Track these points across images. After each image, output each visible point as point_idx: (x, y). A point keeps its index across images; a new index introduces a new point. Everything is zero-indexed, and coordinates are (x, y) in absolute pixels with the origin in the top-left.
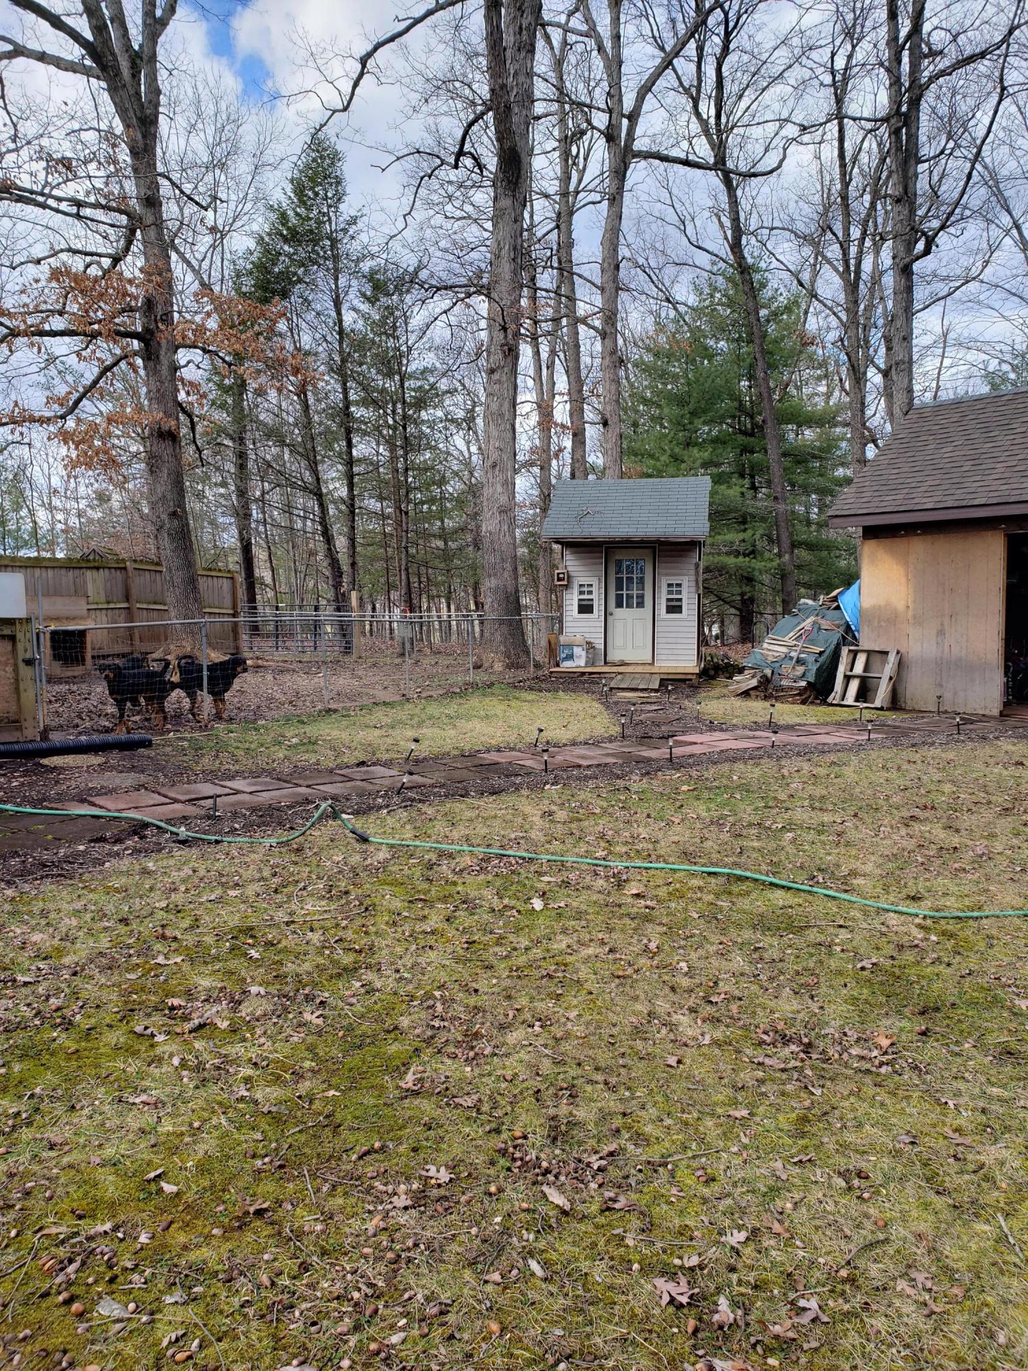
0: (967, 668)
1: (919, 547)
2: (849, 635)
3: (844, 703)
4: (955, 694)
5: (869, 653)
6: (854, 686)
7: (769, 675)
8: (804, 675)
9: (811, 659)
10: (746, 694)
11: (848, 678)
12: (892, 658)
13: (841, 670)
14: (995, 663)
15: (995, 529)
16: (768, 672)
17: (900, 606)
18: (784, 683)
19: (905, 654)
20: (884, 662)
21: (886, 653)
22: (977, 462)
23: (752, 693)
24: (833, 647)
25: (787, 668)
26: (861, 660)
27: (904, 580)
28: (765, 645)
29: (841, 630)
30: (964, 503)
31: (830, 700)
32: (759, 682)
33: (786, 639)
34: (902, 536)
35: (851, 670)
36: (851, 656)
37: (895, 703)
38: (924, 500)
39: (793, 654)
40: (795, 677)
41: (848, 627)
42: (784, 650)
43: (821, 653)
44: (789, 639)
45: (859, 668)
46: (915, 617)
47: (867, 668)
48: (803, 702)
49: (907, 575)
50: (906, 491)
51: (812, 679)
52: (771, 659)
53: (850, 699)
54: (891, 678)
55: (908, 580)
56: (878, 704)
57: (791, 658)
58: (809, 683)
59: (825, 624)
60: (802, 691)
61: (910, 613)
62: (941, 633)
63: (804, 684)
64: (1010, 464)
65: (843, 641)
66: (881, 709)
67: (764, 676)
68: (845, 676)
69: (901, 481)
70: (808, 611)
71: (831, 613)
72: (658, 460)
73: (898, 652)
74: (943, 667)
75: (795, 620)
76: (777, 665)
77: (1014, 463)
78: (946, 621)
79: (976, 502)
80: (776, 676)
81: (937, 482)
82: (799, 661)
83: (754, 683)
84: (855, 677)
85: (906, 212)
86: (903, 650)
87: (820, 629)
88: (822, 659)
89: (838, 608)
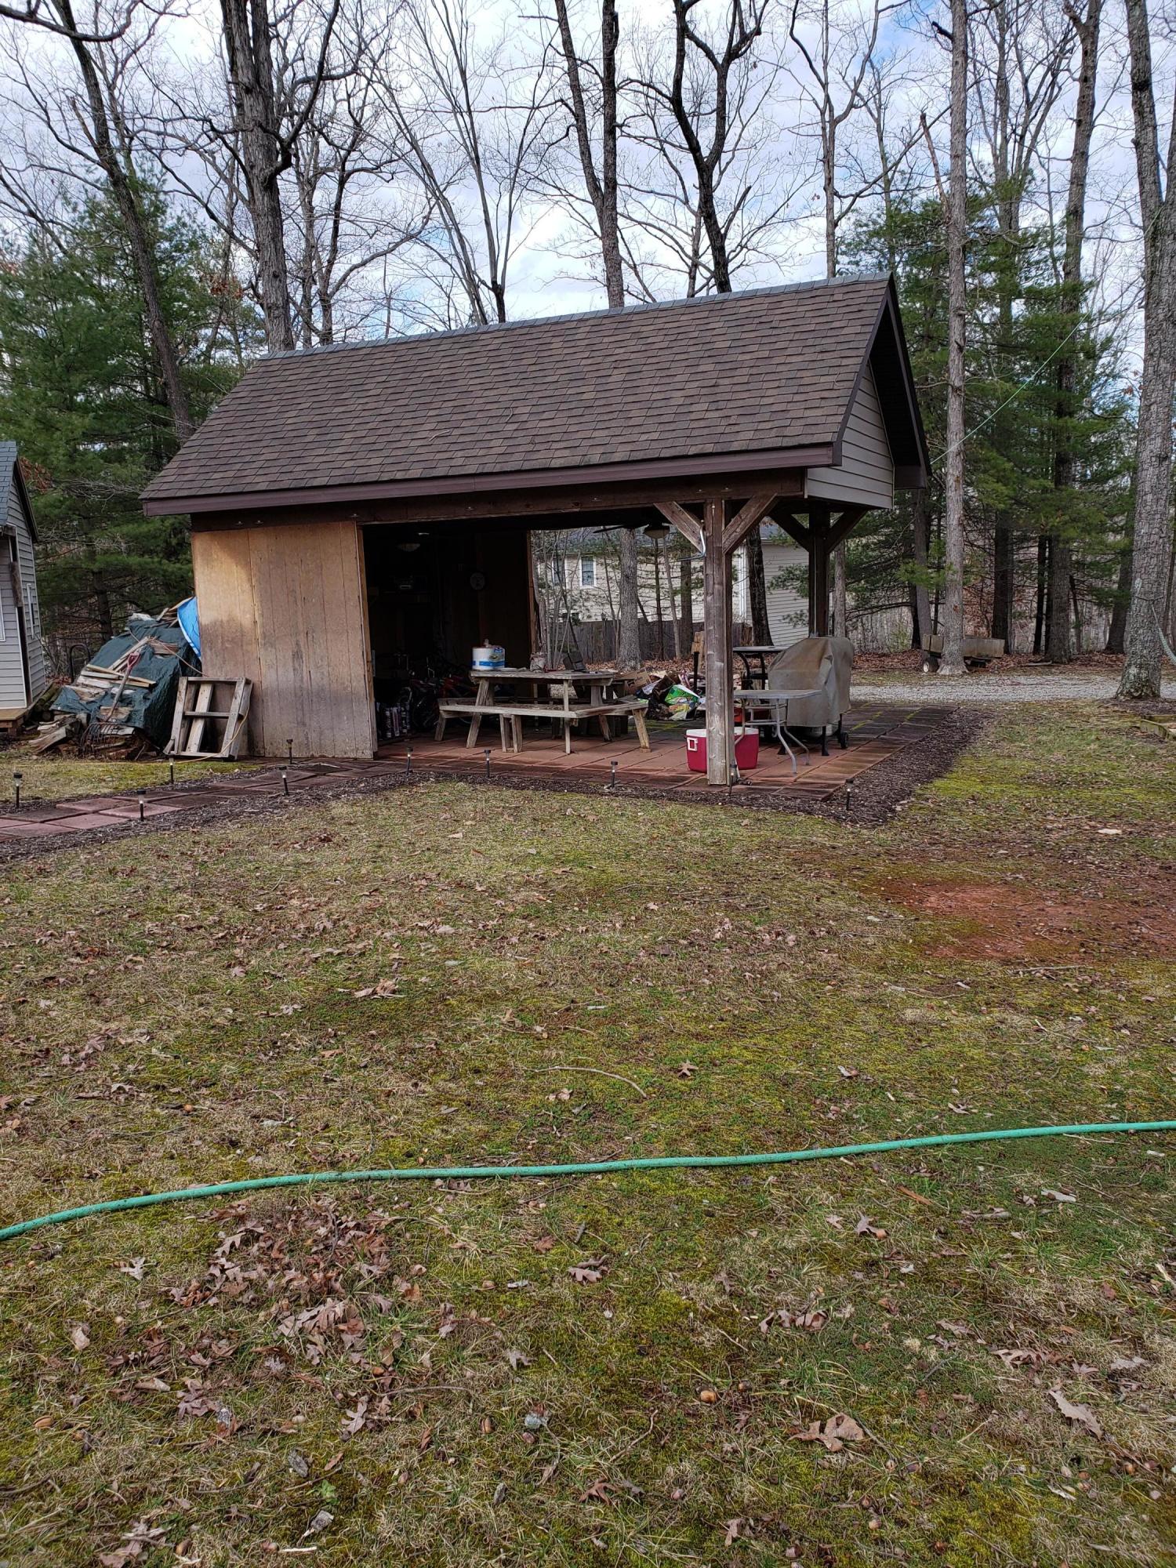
0: (333, 699)
1: (262, 543)
2: (190, 660)
3: (187, 753)
4: (321, 733)
5: (215, 685)
6: (198, 728)
7: (84, 721)
8: (129, 719)
9: (139, 696)
10: (54, 750)
11: (188, 720)
12: (240, 690)
13: (179, 708)
14: (363, 692)
15: (347, 519)
16: (82, 716)
17: (246, 620)
18: (105, 731)
19: (257, 684)
20: (233, 695)
21: (234, 684)
22: (323, 430)
23: (61, 747)
24: (167, 678)
25: (106, 711)
26: (205, 693)
27: (247, 586)
28: (81, 679)
29: (179, 655)
30: (302, 484)
31: (167, 750)
32: (67, 731)
33: (110, 670)
34: (240, 528)
35: (194, 709)
36: (193, 689)
37: (252, 749)
38: (258, 479)
39: (116, 690)
40: (118, 723)
41: (189, 649)
42: (105, 684)
43: (151, 688)
44: (114, 669)
45: (202, 707)
46: (264, 636)
47: (213, 705)
48: (130, 757)
49: (250, 580)
50: (238, 467)
51: (139, 724)
52: (87, 698)
53: (193, 749)
54: (240, 718)
55: (252, 587)
56: (224, 752)
57: (113, 695)
58: (136, 729)
59: (160, 647)
60: (128, 741)
61: (259, 631)
62: (297, 655)
63: (129, 731)
64: (359, 434)
65: (184, 670)
66: (230, 759)
67: (78, 723)
68: (185, 717)
69: (235, 453)
70: (141, 629)
71: (168, 632)
72: (21, 426)
73: (248, 682)
74: (306, 699)
75: (125, 642)
76: (94, 706)
77: (363, 433)
78: (302, 638)
79: (316, 483)
80: (95, 722)
81: (275, 456)
82: (123, 700)
83: (61, 733)
84: (197, 717)
85: (260, 108)
86: (254, 679)
87: (153, 654)
88: (152, 697)
89: (177, 625)
